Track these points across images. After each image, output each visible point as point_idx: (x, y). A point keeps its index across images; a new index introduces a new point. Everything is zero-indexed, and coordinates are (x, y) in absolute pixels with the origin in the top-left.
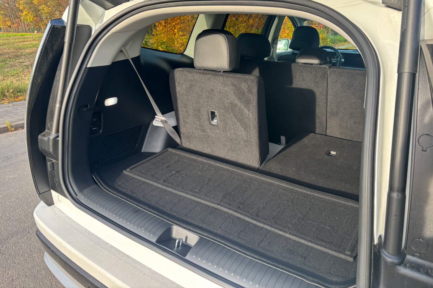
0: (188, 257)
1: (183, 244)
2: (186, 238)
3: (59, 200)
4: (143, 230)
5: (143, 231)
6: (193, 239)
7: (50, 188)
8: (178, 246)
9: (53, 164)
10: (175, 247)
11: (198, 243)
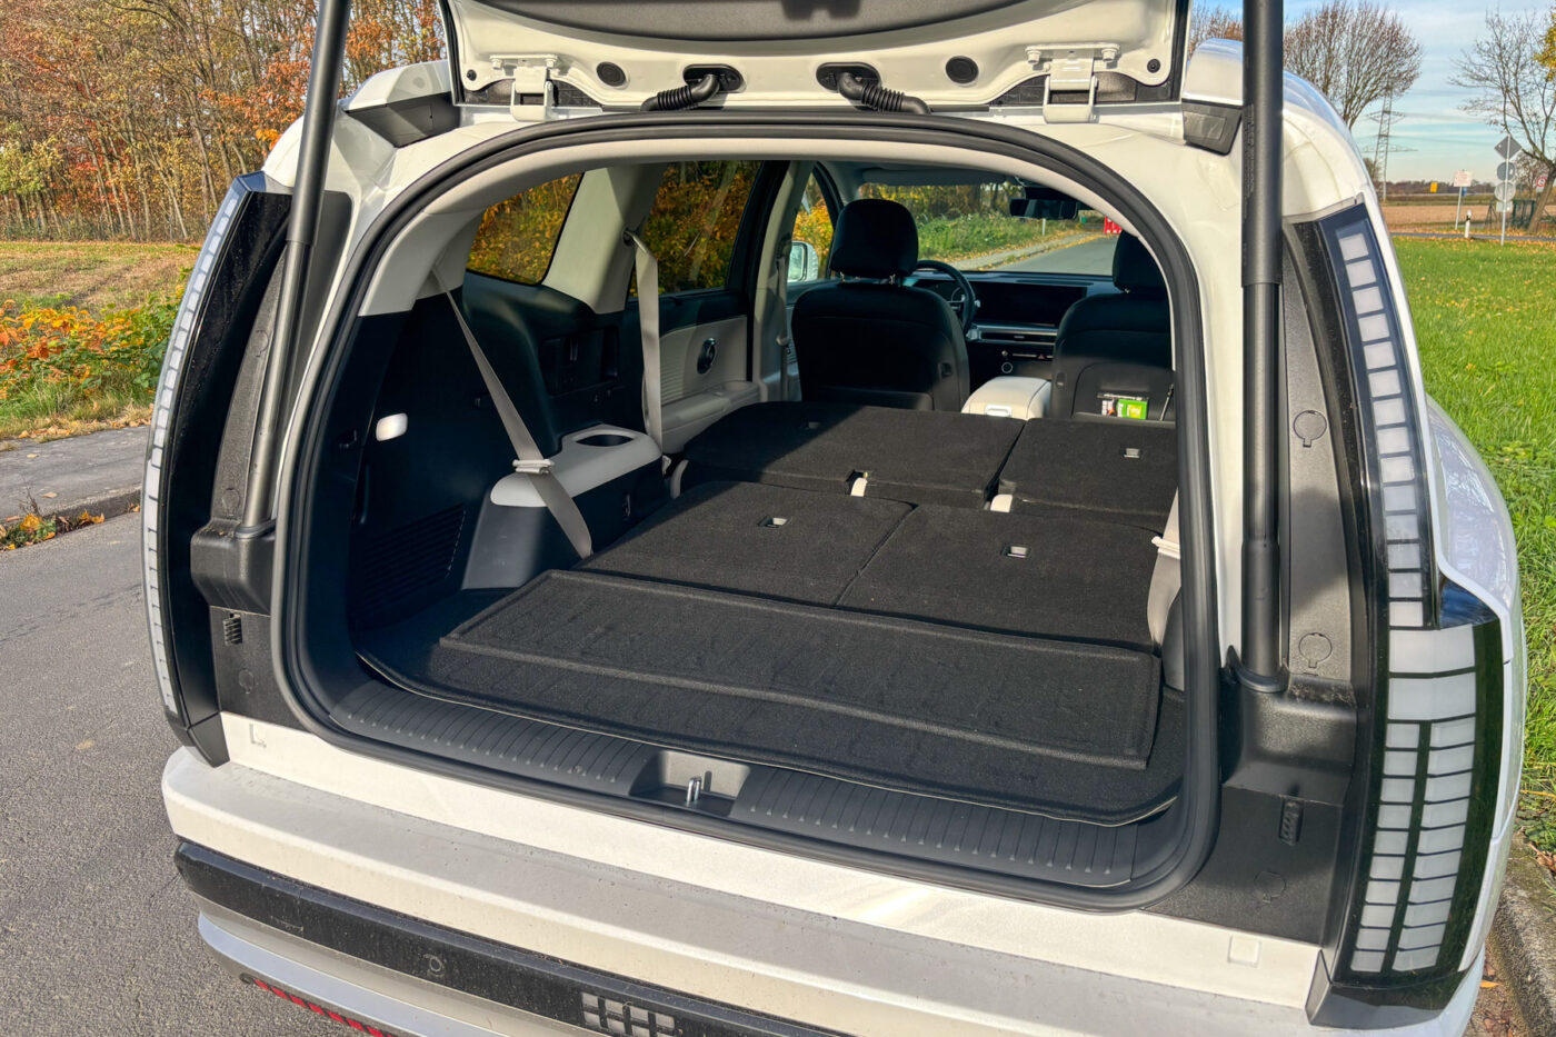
0: (733, 815)
1: (701, 796)
2: (709, 776)
3: (256, 739)
4: (582, 772)
5: (584, 774)
6: (728, 776)
7: (217, 708)
8: (692, 799)
9: (240, 625)
10: (685, 800)
11: (748, 784)
